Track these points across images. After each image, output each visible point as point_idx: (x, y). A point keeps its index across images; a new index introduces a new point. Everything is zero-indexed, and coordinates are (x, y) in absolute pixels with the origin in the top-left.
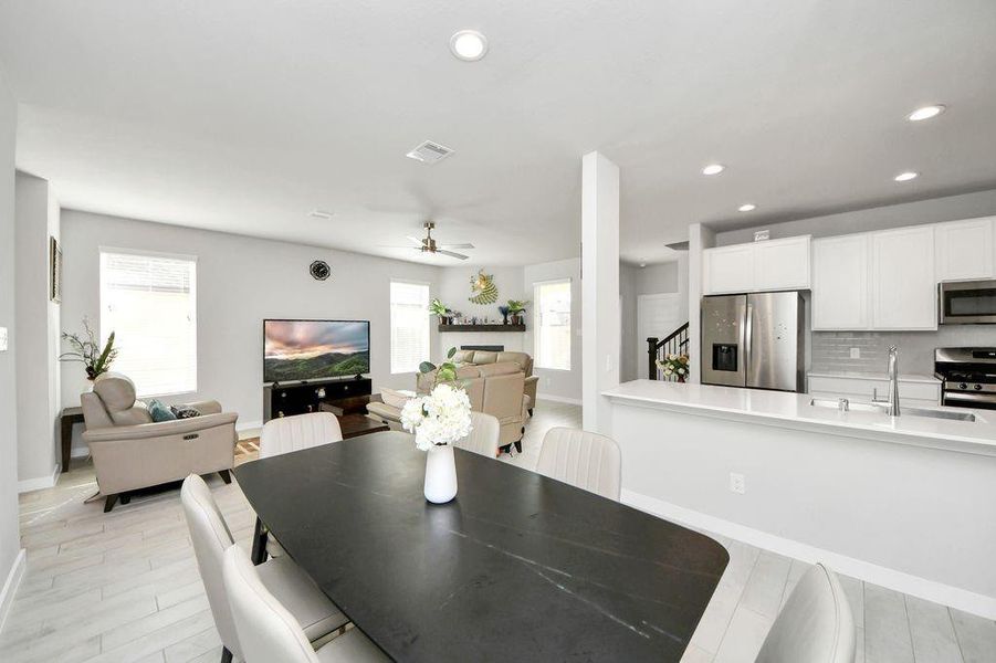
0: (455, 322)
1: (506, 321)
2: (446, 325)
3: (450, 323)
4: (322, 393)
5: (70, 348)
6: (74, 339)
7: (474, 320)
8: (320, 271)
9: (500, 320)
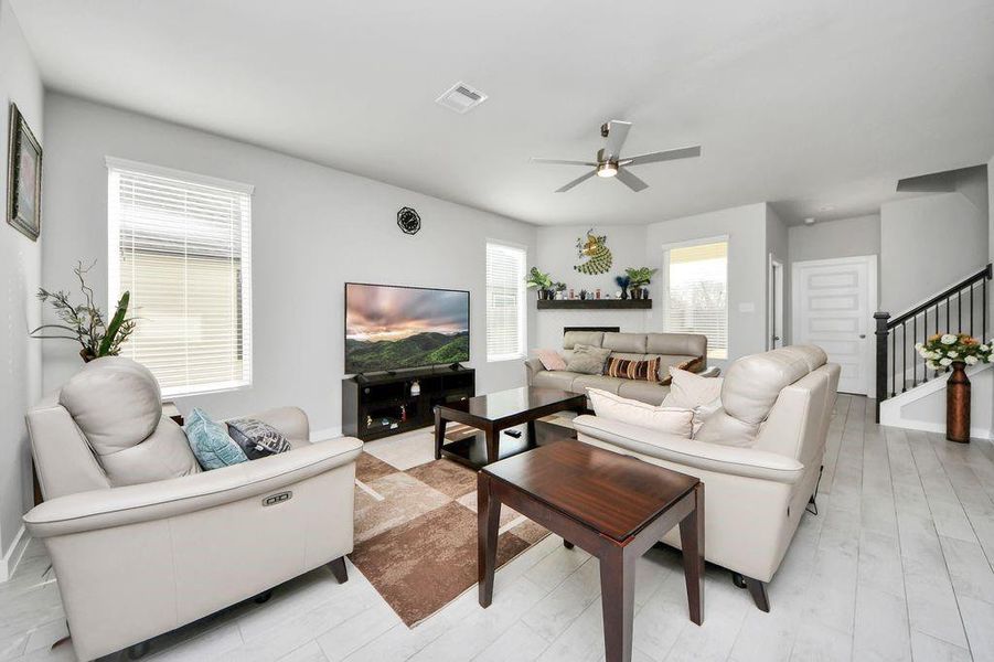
0: (559, 296)
1: (624, 295)
2: (547, 299)
3: (552, 298)
4: (416, 390)
5: (55, 316)
6: (62, 302)
7: (583, 294)
8: (409, 221)
9: (617, 294)
